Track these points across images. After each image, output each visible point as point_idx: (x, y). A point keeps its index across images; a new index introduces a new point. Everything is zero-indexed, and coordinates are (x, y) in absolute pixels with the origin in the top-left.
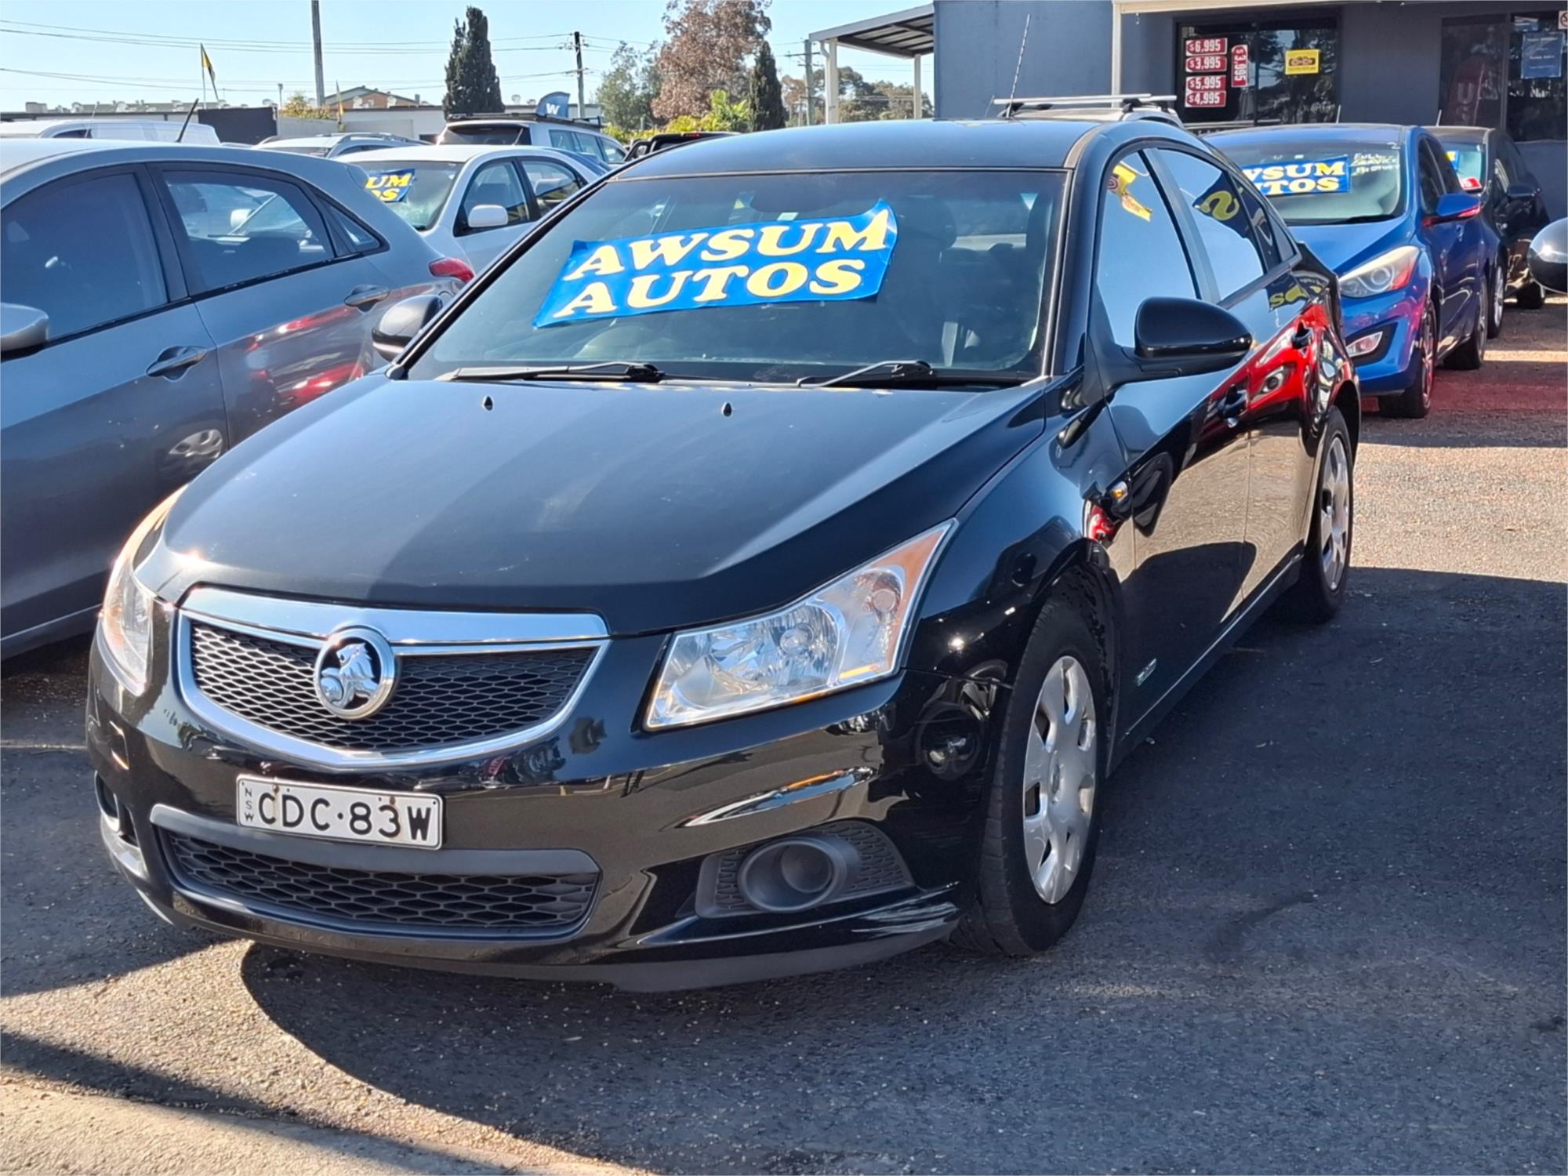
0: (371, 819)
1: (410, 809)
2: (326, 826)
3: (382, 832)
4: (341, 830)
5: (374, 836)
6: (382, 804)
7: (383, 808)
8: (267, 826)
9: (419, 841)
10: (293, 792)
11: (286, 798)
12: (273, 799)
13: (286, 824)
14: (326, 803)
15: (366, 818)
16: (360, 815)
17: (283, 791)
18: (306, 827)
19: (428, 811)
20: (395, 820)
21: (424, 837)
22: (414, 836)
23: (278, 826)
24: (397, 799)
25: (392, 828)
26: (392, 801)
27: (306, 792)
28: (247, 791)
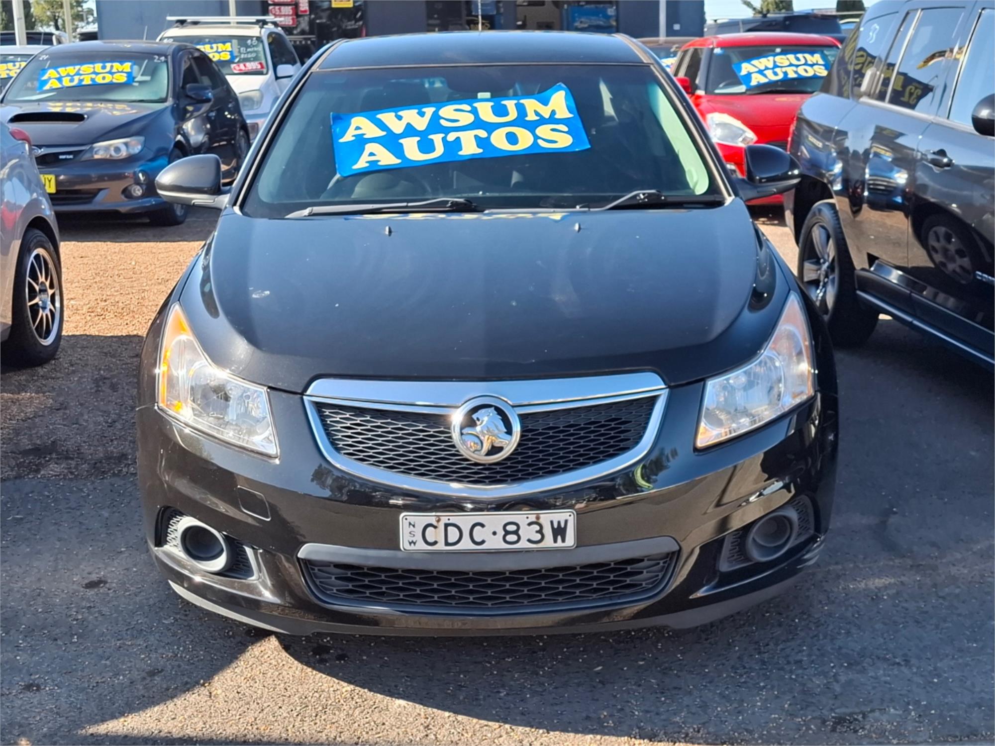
0: (520, 532)
1: (552, 522)
2: (483, 542)
3: (529, 541)
4: (496, 543)
5: (523, 544)
6: (529, 521)
7: (530, 524)
8: (430, 548)
9: (559, 543)
10: (453, 520)
11: (447, 526)
12: (435, 527)
13: (447, 544)
14: (482, 526)
15: (516, 532)
16: (511, 531)
17: (444, 520)
18: (466, 544)
19: (566, 522)
20: (540, 532)
21: (563, 540)
22: (555, 541)
23: (441, 546)
24: (541, 516)
25: (539, 537)
26: (538, 518)
27: (465, 520)
28: (410, 524)
